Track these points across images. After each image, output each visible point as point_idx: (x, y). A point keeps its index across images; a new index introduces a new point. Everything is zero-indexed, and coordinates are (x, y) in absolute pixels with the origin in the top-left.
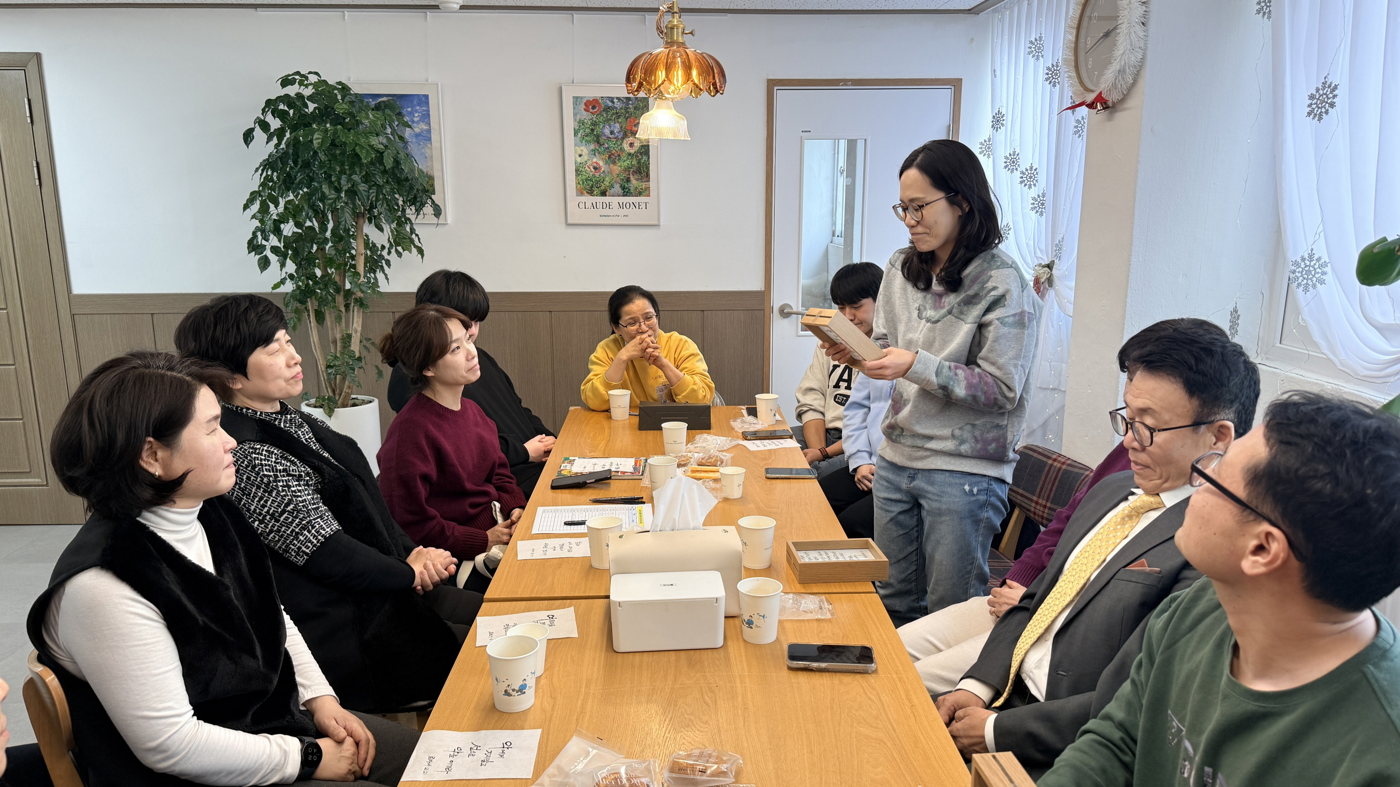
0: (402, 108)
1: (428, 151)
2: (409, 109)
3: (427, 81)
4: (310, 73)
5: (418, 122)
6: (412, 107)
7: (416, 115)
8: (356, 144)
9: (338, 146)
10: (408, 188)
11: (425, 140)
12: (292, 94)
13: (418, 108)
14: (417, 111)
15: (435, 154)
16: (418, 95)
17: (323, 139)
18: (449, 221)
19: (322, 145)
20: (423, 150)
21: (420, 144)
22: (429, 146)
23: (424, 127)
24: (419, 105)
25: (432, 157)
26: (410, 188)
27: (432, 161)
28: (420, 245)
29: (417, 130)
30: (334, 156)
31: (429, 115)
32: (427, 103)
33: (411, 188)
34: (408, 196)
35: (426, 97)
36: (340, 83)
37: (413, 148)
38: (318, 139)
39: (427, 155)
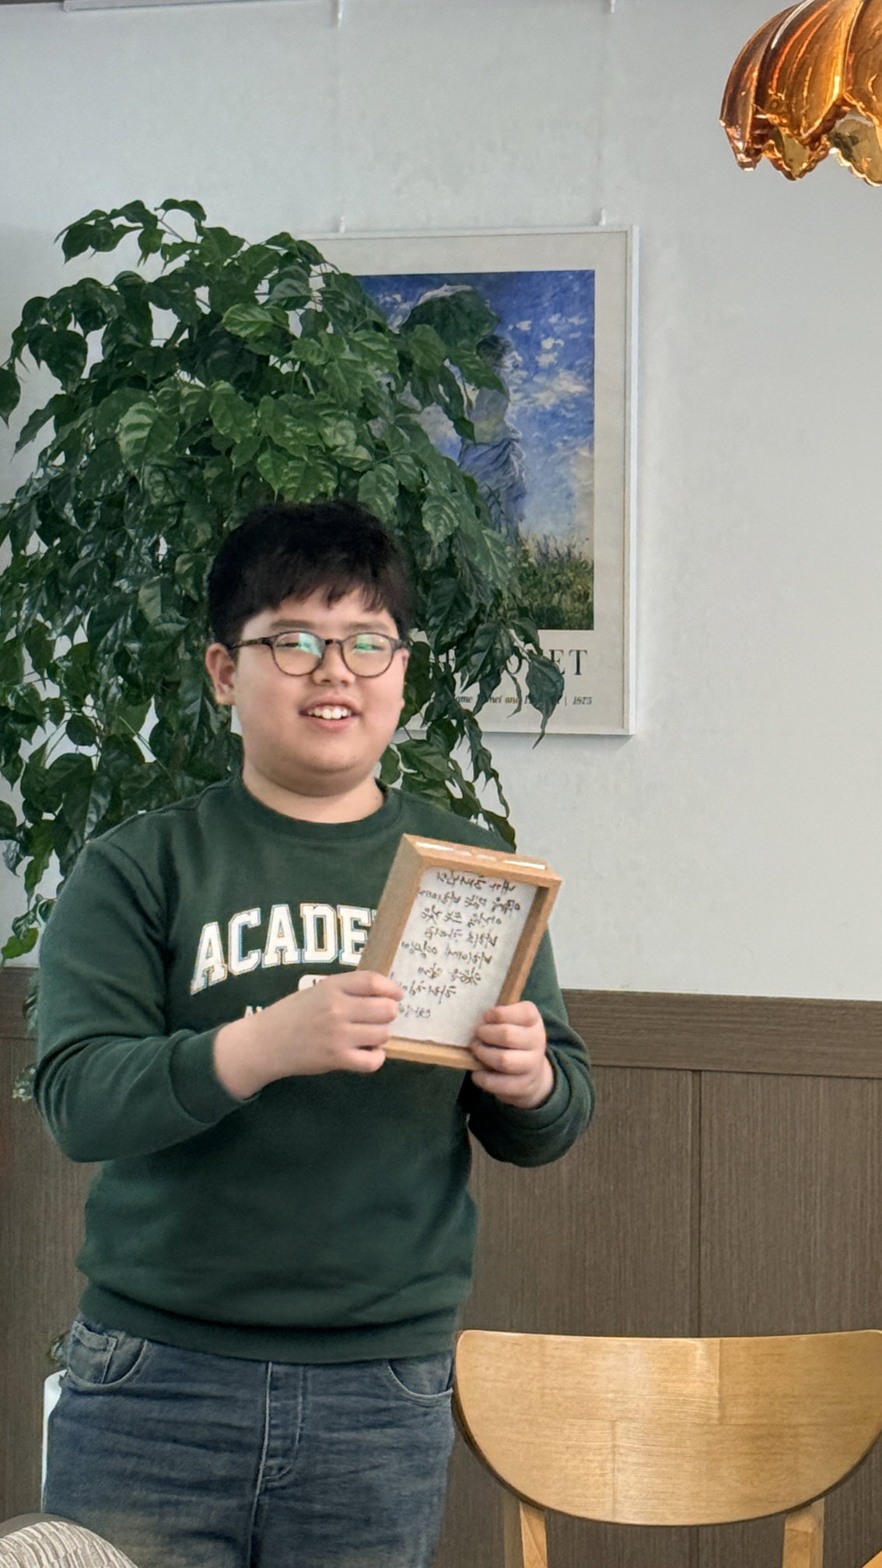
0: (500, 321)
1: (581, 473)
2: (525, 326)
3: (596, 221)
4: (169, 205)
5: (551, 371)
6: (535, 318)
7: (548, 344)
8: (266, 444)
9: (219, 453)
10: (447, 603)
11: (570, 432)
12: (107, 280)
13: (554, 319)
14: (549, 332)
15: (603, 479)
16: (557, 275)
17: (154, 427)
18: (636, 724)
19: (146, 449)
20: (561, 471)
21: (551, 449)
22: (584, 453)
23: (568, 384)
24: (559, 308)
25: (591, 494)
26: (456, 602)
27: (590, 508)
28: (500, 812)
29: (546, 400)
30: (197, 487)
31: (590, 344)
32: (587, 303)
33: (460, 601)
34: (443, 630)
35: (586, 278)
36: (283, 239)
37: (527, 463)
38: (138, 427)
39: (575, 486)
